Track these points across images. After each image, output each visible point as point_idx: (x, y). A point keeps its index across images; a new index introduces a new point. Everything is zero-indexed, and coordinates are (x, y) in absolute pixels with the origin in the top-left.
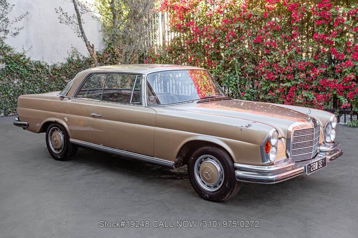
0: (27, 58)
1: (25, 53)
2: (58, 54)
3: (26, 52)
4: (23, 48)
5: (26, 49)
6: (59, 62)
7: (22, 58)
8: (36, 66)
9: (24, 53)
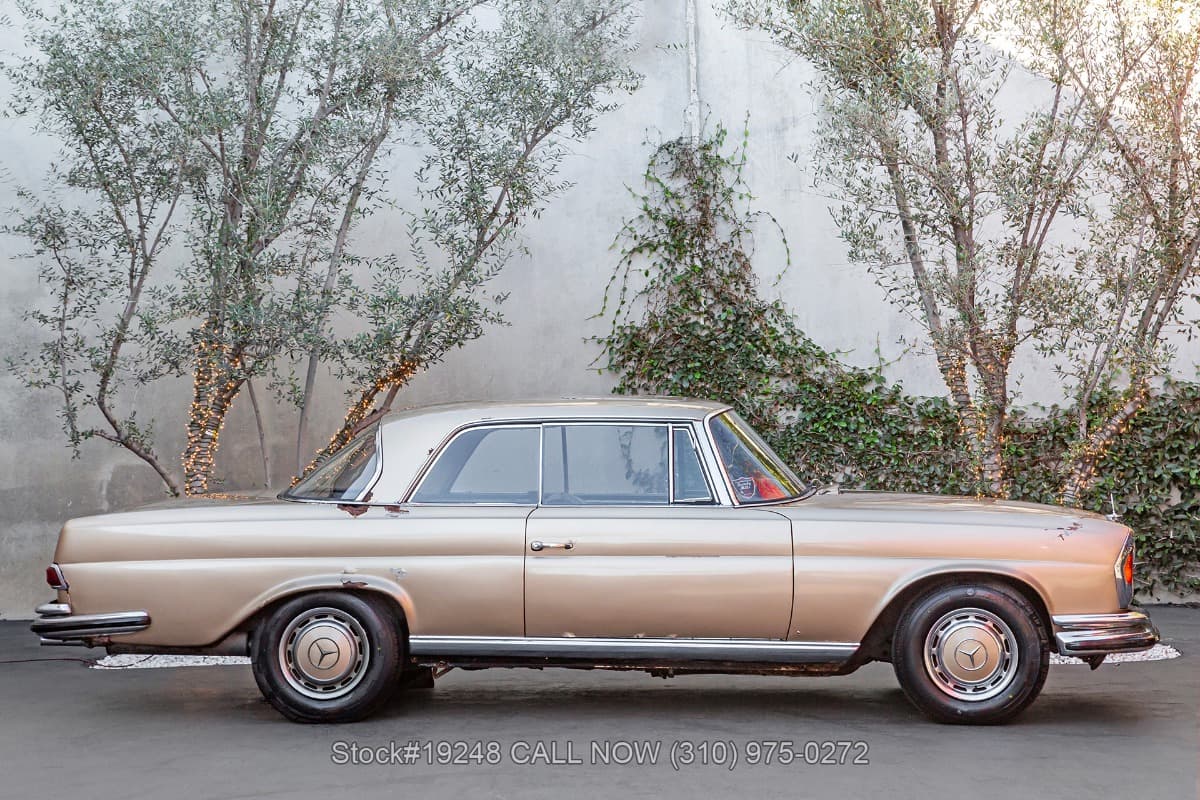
0: (889, 385)
1: (884, 369)
2: (1035, 368)
3: (888, 364)
4: (877, 351)
5: (889, 354)
6: (1035, 405)
7: (869, 388)
8: (927, 419)
9: (879, 370)
